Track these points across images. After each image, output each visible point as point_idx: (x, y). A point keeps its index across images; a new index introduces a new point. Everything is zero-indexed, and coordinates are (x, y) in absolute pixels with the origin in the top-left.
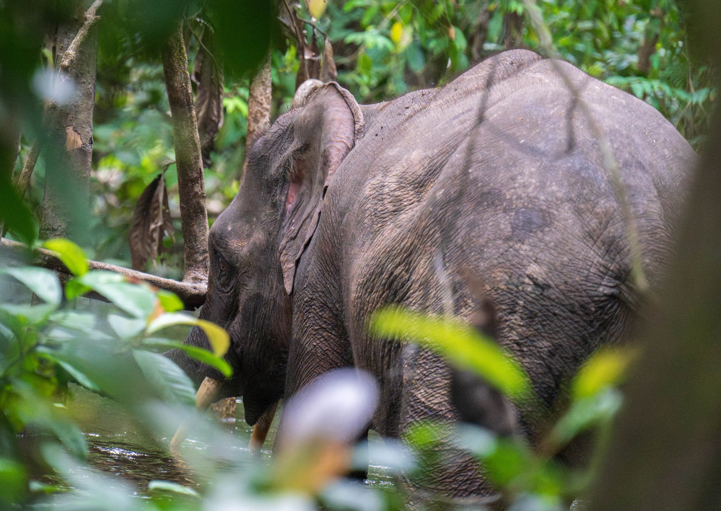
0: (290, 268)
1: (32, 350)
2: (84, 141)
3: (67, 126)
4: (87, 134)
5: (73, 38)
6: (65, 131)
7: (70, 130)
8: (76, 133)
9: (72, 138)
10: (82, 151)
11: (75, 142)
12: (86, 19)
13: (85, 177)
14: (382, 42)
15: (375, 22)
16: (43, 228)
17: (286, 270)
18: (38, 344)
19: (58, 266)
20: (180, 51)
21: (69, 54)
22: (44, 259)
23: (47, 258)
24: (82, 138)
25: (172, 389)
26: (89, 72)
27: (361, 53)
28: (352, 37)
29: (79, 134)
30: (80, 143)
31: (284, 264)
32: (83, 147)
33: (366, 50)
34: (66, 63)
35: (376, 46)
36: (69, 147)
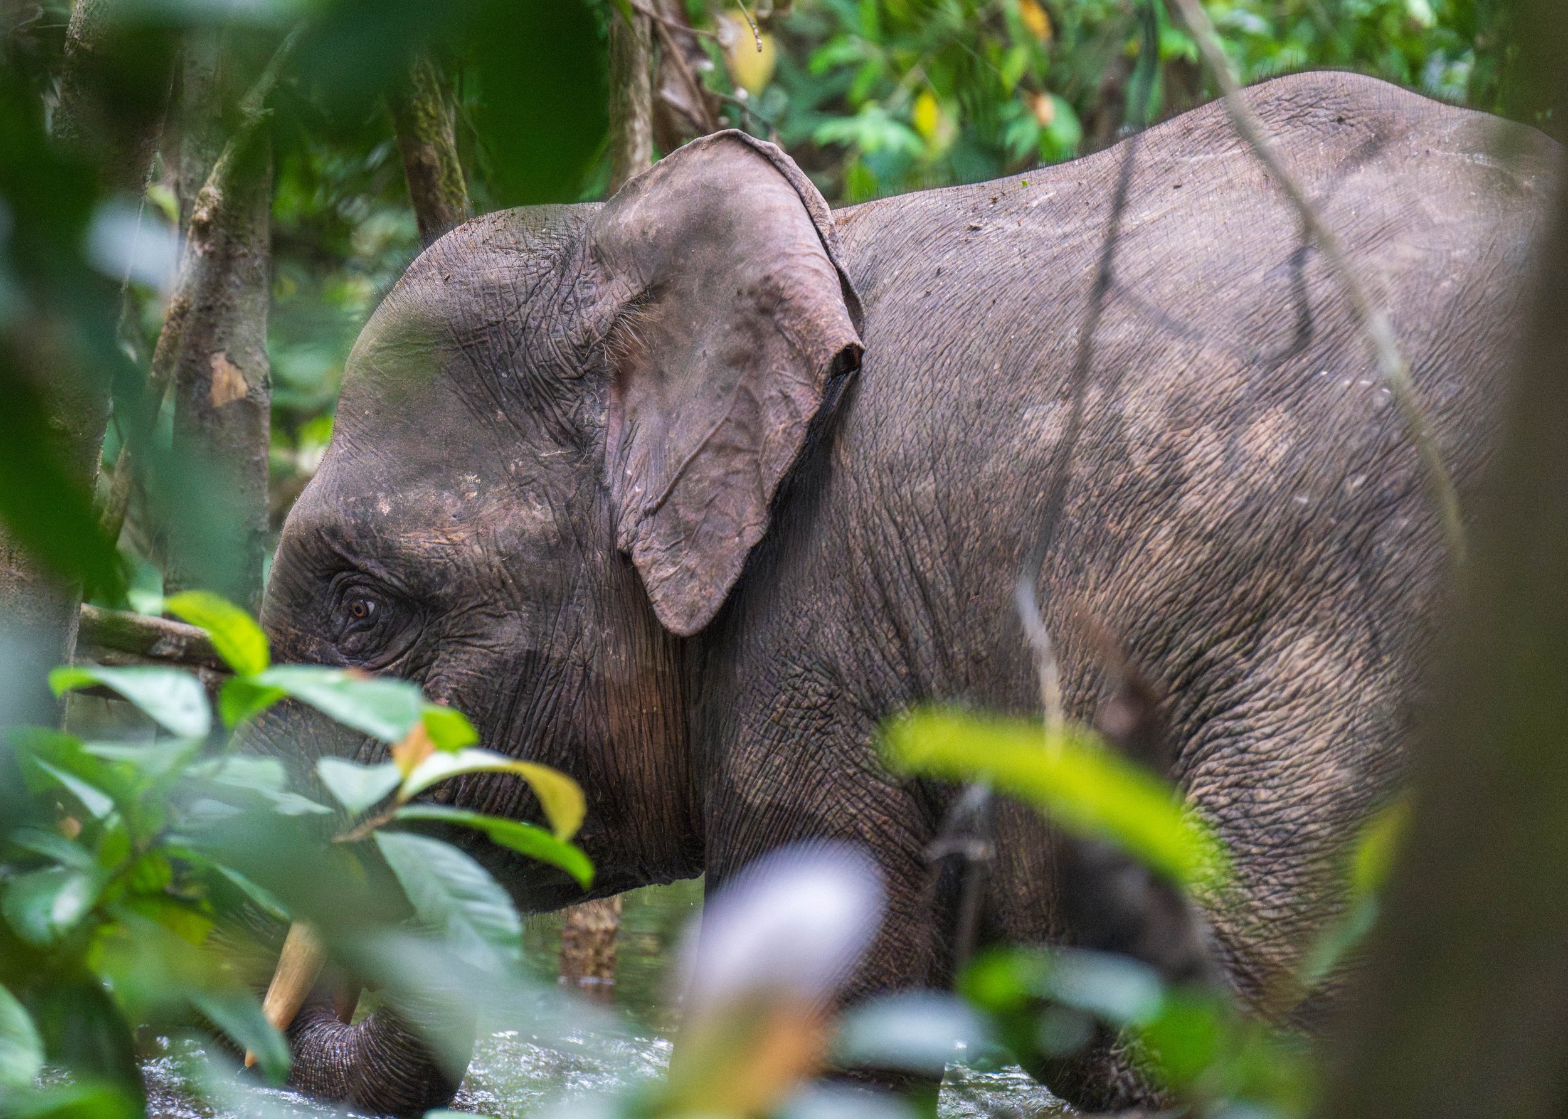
0: (667, 579)
1: (157, 842)
2: (251, 383)
3: (213, 352)
4: (256, 367)
5: (215, 160)
6: (209, 363)
7: (219, 362)
8: (233, 367)
9: (225, 378)
10: (248, 406)
11: (231, 386)
12: (242, 117)
13: (258, 462)
14: (895, 137)
15: (880, 94)
16: (171, 578)
17: (656, 584)
18: (170, 830)
19: (209, 659)
20: (450, 176)
21: (209, 195)
22: (178, 647)
23: (184, 643)
24: (247, 376)
25: (467, 914)
26: (253, 232)
27: (852, 165)
28: (830, 130)
29: (238, 368)
30: (242, 387)
31: (649, 572)
32: (251, 397)
33: (863, 157)
34: (203, 214)
35: (882, 149)
36: (219, 397)
